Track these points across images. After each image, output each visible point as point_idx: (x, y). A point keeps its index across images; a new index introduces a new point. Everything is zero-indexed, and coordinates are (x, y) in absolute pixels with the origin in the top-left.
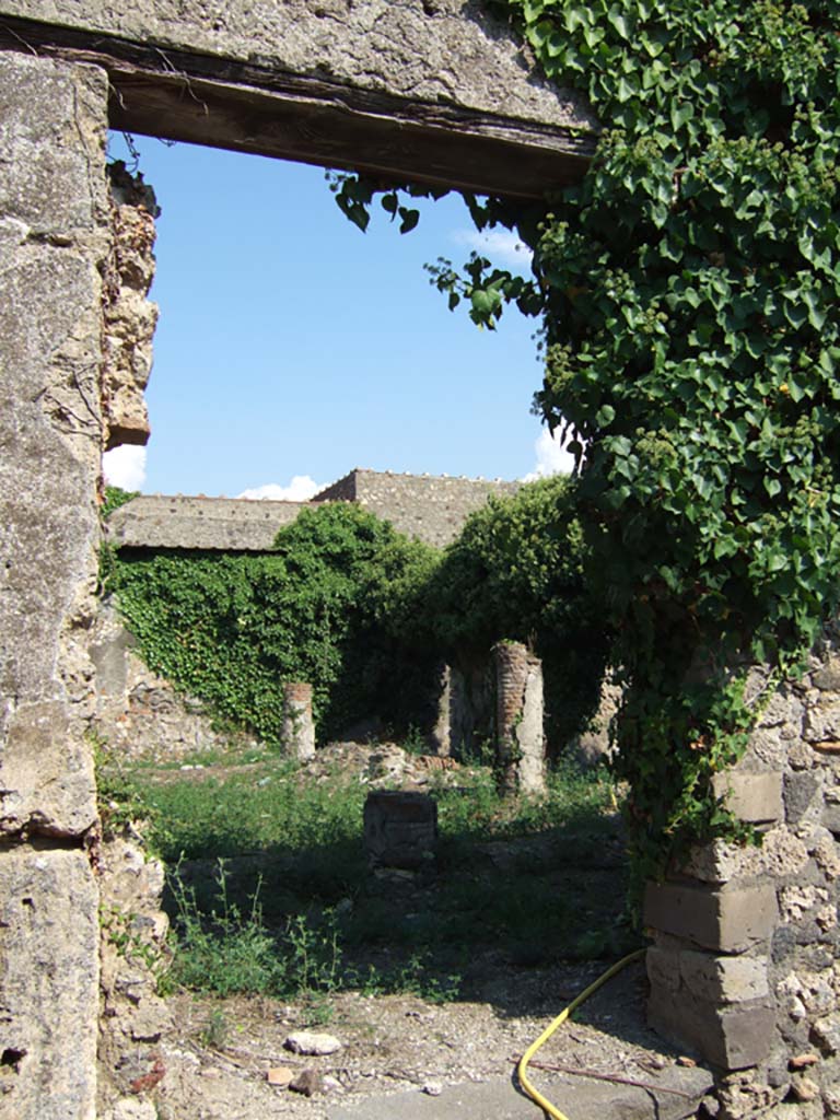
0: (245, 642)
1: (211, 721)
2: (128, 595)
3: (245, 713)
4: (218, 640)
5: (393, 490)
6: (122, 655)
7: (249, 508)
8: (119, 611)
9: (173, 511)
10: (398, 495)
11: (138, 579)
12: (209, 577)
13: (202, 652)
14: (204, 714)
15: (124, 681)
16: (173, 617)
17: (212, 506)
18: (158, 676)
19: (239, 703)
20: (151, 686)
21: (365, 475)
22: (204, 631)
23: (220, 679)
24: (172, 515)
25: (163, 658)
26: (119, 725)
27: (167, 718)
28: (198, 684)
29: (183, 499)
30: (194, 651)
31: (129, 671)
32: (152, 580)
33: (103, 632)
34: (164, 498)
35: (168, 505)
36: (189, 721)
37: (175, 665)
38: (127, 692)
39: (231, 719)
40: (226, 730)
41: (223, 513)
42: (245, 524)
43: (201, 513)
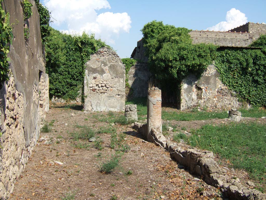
0: (249, 75)
1: (238, 99)
2: (218, 61)
3: (247, 96)
4: (242, 75)
5: (259, 29)
6: (216, 79)
7: (220, 34)
8: (215, 66)
9: (200, 35)
13: (237, 78)
14: (236, 96)
15: (216, 87)
16: (230, 68)
17: (210, 33)
18: (224, 85)
19: (246, 94)
20: (223, 88)
21: (251, 24)
22: (238, 72)
23: (241, 86)
24: (200, 36)
25: (226, 80)
26: (214, 99)
27: (226, 98)
28: (235, 88)
29: (203, 32)
30: (235, 78)
31: (217, 84)
33: (211, 72)
34: (198, 31)
35: (199, 33)
36: (232, 98)
37: (229, 82)
38: (216, 90)
39: (243, 98)
40: (242, 101)
41: (213, 36)
42: (219, 39)
43: (208, 36)
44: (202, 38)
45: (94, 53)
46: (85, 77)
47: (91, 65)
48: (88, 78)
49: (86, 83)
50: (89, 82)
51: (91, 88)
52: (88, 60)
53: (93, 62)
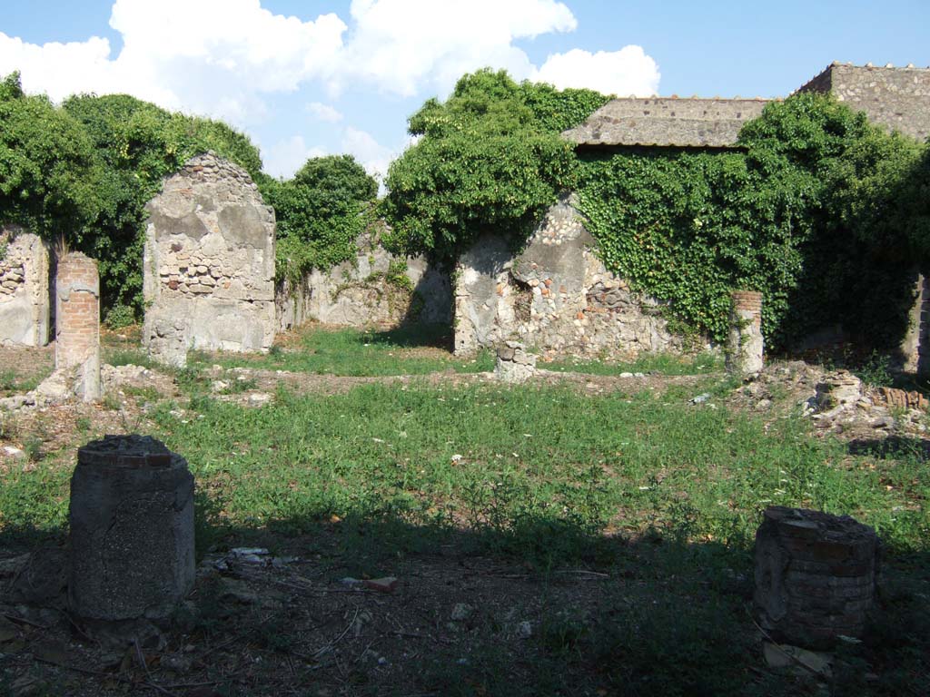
0: (702, 243)
1: (666, 322)
2: (587, 194)
3: (700, 316)
4: (674, 241)
5: (872, 85)
6: (580, 254)
7: (721, 108)
8: (578, 211)
9: (646, 113)
10: (877, 90)
11: (597, 178)
12: (666, 175)
13: (658, 253)
14: (659, 315)
15: (581, 279)
16: (630, 217)
17: (683, 106)
18: (615, 275)
19: (694, 305)
20: (608, 285)
21: (842, 69)
22: (660, 231)
23: (676, 281)
24: (646, 117)
25: (620, 258)
26: (577, 322)
27: (622, 318)
28: (654, 285)
29: (656, 101)
30: (650, 251)
31: (587, 270)
32: (609, 179)
33: (562, 231)
34: (638, 100)
35: (642, 107)
36: (644, 321)
37: (631, 266)
38: (585, 291)
39: (687, 321)
40: (681, 332)
41: (695, 113)
42: (716, 124)
43: (673, 114)
44: (654, 122)
45: (171, 171)
46: (147, 244)
47: (165, 210)
48: (155, 247)
49: (151, 262)
50: (159, 262)
51: (167, 280)
52: (155, 194)
53: (169, 199)
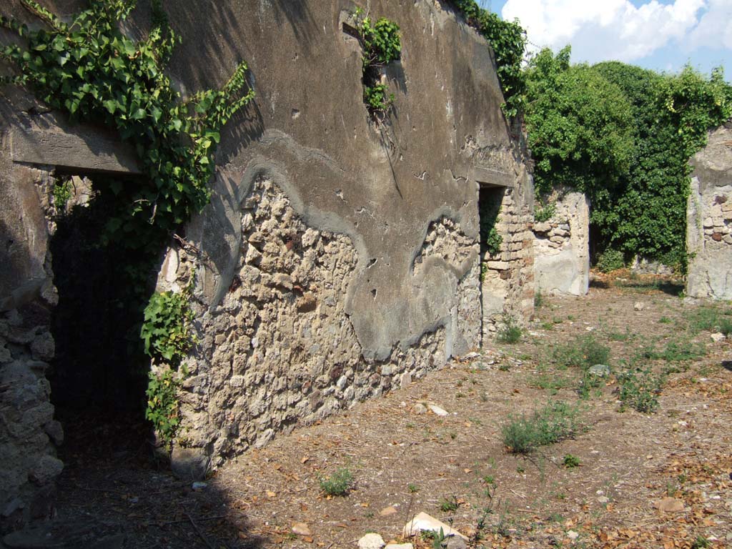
45: (716, 125)
46: (690, 197)
47: (709, 163)
48: (698, 200)
49: (694, 215)
50: (703, 214)
51: (710, 232)
52: (698, 148)
53: (713, 152)
